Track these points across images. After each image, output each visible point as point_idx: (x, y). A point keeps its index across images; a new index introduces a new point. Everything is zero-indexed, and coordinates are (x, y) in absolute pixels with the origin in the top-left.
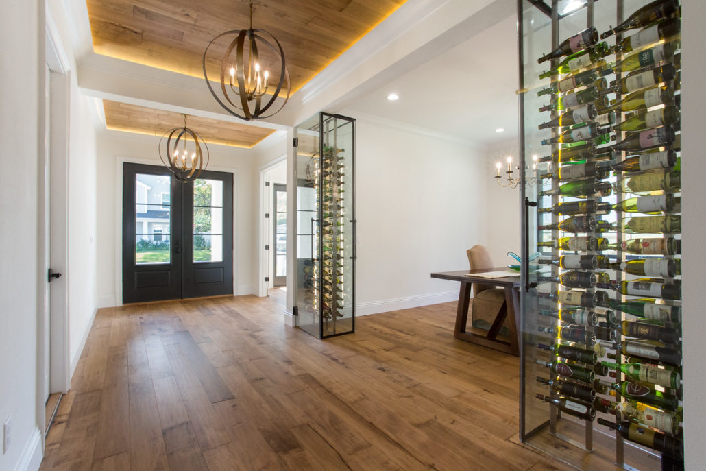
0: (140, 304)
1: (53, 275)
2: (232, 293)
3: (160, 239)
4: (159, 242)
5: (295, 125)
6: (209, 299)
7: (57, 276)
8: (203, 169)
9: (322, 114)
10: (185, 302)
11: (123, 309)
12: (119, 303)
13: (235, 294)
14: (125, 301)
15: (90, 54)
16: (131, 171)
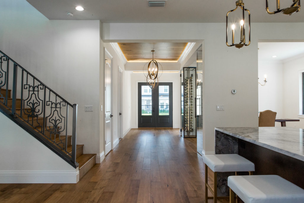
0: (143, 128)
1: (120, 114)
2: (172, 127)
3: (163, 108)
4: (162, 109)
5: (180, 70)
6: (164, 129)
7: (121, 114)
8: (159, 82)
9: (184, 68)
10: (157, 129)
11: (138, 129)
12: (137, 127)
13: (173, 128)
14: (138, 127)
15: (127, 62)
16: (140, 85)
